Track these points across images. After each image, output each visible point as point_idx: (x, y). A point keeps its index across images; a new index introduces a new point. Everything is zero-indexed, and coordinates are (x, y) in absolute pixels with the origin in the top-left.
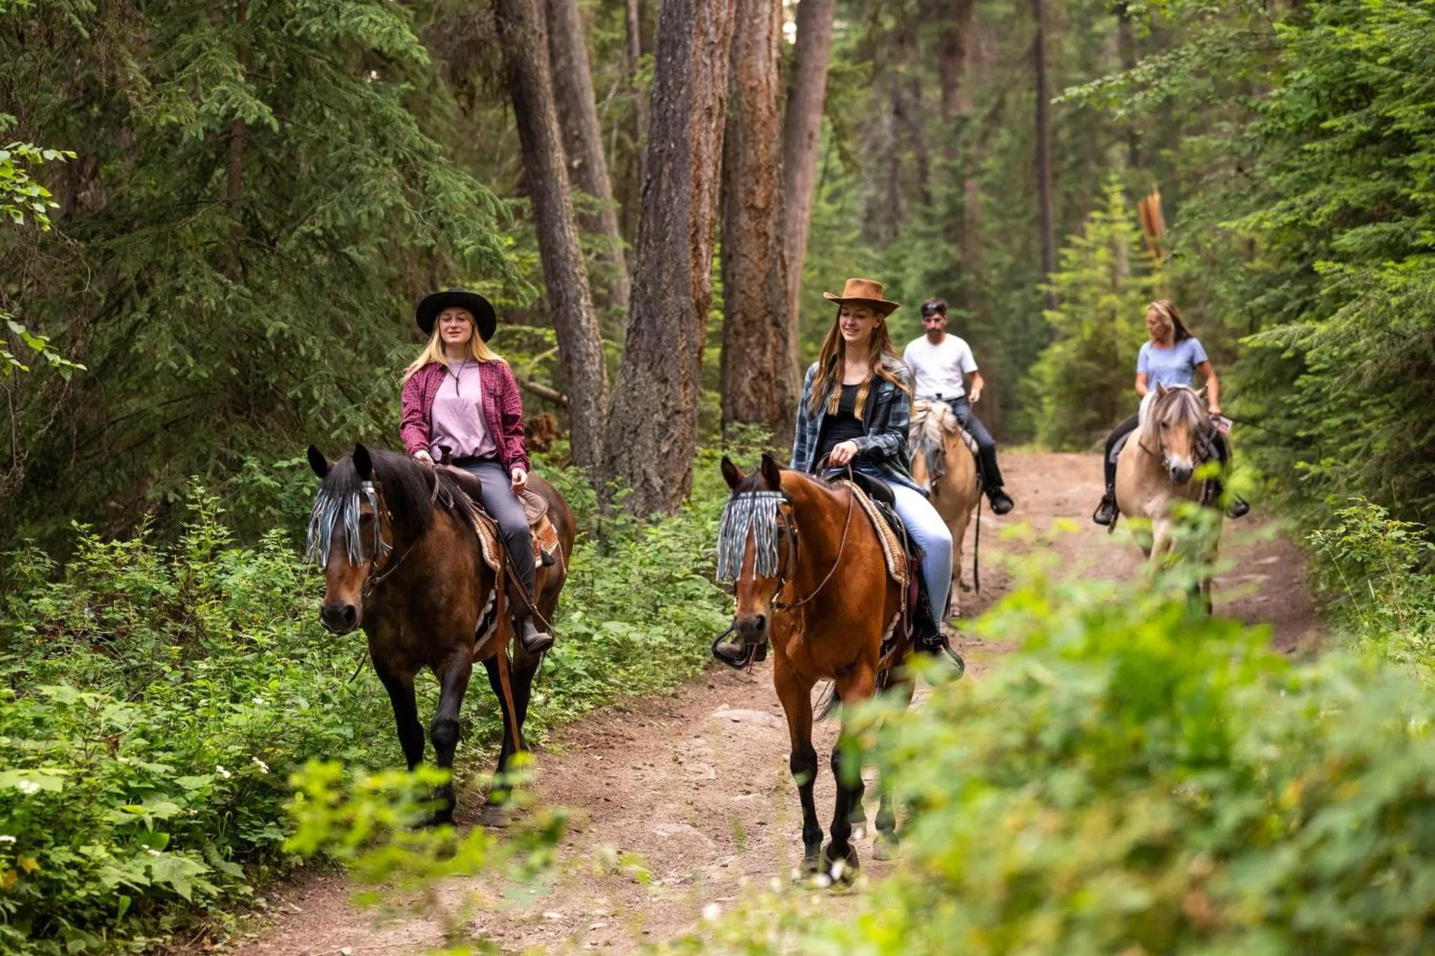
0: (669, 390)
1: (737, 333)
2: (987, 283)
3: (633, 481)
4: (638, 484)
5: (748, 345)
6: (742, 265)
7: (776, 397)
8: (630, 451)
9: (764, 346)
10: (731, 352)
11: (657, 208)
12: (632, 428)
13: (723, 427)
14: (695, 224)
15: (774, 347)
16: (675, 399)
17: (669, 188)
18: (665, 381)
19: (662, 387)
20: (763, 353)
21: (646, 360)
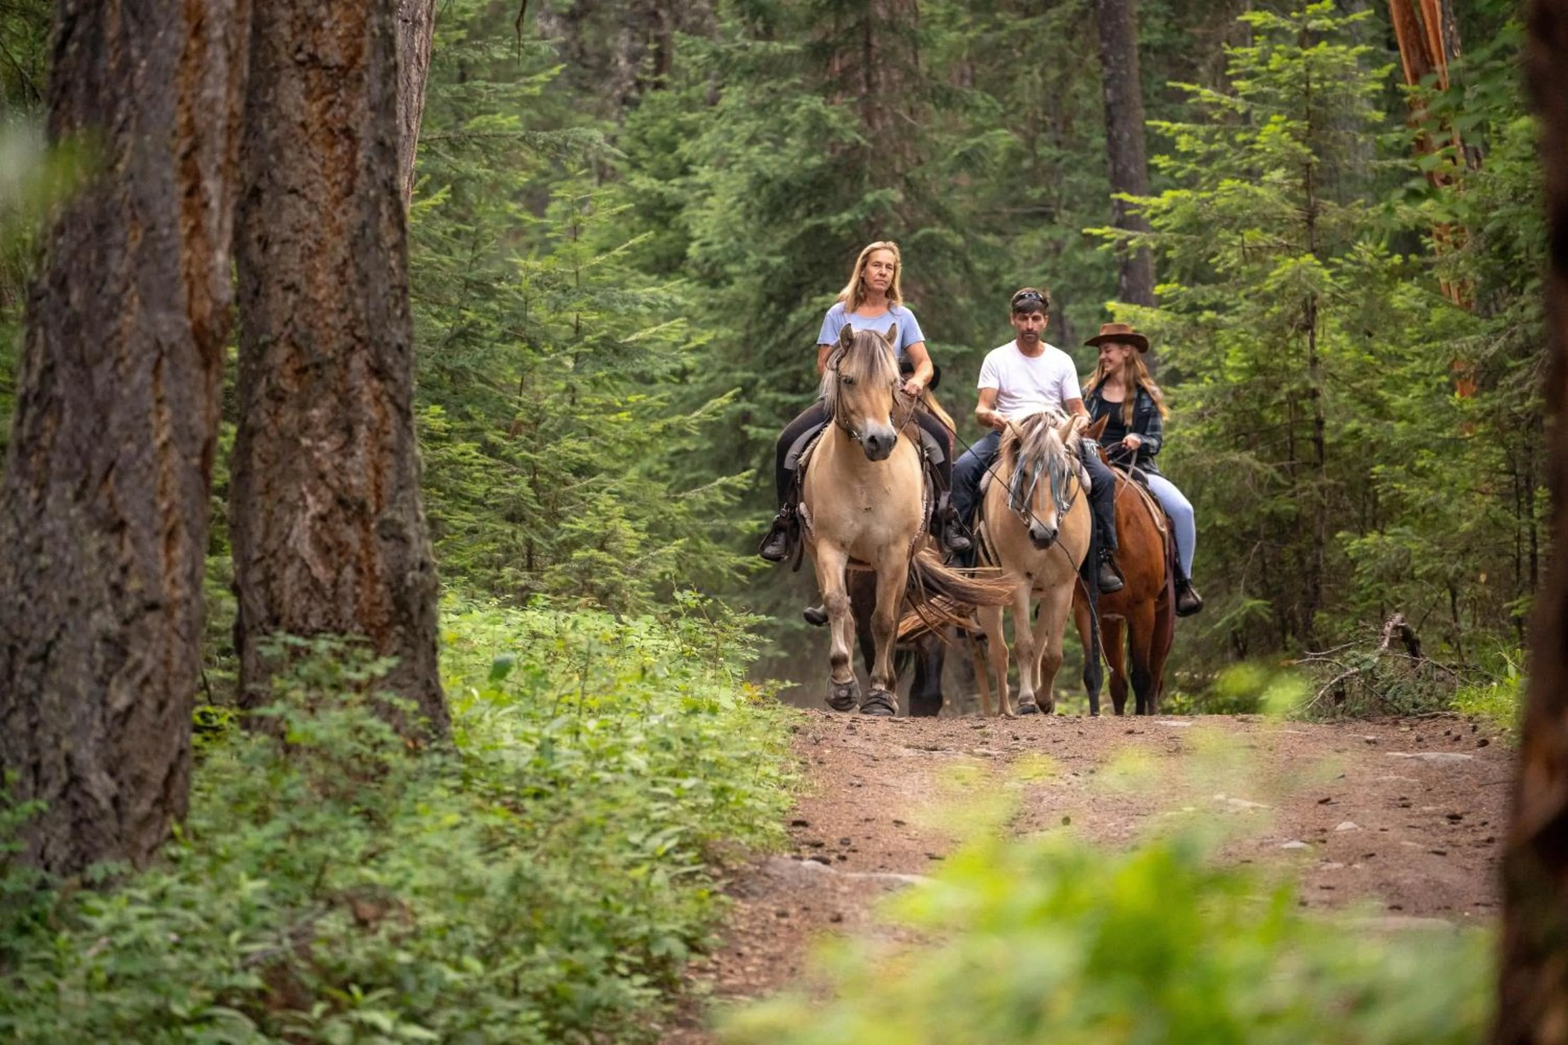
0: (129, 550)
1: (277, 396)
2: (942, 215)
3: (41, 783)
4: (53, 791)
5: (306, 427)
6: (288, 216)
7: (380, 564)
8: (32, 708)
9: (349, 431)
10: (259, 445)
11: (93, 88)
12: (35, 647)
13: (240, 646)
14: (190, 127)
15: (377, 432)
16: (146, 573)
17: (125, 36)
18: (120, 527)
19: (112, 542)
20: (346, 449)
21: (66, 476)
